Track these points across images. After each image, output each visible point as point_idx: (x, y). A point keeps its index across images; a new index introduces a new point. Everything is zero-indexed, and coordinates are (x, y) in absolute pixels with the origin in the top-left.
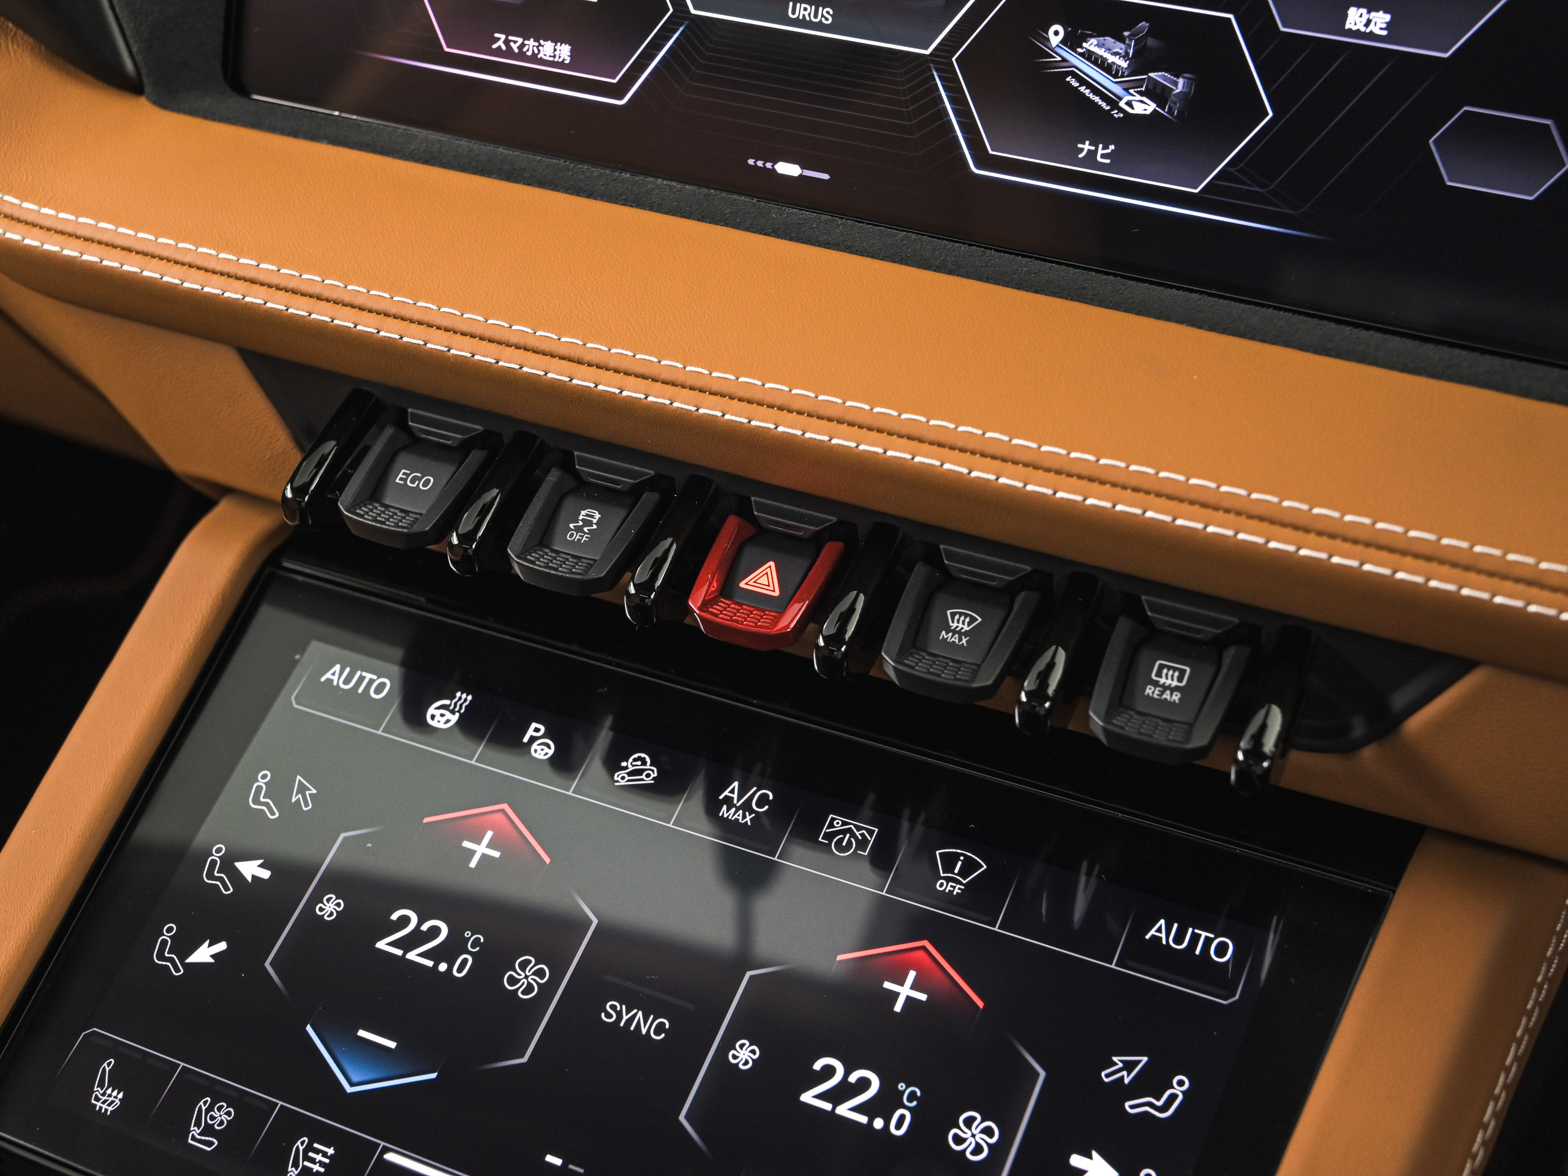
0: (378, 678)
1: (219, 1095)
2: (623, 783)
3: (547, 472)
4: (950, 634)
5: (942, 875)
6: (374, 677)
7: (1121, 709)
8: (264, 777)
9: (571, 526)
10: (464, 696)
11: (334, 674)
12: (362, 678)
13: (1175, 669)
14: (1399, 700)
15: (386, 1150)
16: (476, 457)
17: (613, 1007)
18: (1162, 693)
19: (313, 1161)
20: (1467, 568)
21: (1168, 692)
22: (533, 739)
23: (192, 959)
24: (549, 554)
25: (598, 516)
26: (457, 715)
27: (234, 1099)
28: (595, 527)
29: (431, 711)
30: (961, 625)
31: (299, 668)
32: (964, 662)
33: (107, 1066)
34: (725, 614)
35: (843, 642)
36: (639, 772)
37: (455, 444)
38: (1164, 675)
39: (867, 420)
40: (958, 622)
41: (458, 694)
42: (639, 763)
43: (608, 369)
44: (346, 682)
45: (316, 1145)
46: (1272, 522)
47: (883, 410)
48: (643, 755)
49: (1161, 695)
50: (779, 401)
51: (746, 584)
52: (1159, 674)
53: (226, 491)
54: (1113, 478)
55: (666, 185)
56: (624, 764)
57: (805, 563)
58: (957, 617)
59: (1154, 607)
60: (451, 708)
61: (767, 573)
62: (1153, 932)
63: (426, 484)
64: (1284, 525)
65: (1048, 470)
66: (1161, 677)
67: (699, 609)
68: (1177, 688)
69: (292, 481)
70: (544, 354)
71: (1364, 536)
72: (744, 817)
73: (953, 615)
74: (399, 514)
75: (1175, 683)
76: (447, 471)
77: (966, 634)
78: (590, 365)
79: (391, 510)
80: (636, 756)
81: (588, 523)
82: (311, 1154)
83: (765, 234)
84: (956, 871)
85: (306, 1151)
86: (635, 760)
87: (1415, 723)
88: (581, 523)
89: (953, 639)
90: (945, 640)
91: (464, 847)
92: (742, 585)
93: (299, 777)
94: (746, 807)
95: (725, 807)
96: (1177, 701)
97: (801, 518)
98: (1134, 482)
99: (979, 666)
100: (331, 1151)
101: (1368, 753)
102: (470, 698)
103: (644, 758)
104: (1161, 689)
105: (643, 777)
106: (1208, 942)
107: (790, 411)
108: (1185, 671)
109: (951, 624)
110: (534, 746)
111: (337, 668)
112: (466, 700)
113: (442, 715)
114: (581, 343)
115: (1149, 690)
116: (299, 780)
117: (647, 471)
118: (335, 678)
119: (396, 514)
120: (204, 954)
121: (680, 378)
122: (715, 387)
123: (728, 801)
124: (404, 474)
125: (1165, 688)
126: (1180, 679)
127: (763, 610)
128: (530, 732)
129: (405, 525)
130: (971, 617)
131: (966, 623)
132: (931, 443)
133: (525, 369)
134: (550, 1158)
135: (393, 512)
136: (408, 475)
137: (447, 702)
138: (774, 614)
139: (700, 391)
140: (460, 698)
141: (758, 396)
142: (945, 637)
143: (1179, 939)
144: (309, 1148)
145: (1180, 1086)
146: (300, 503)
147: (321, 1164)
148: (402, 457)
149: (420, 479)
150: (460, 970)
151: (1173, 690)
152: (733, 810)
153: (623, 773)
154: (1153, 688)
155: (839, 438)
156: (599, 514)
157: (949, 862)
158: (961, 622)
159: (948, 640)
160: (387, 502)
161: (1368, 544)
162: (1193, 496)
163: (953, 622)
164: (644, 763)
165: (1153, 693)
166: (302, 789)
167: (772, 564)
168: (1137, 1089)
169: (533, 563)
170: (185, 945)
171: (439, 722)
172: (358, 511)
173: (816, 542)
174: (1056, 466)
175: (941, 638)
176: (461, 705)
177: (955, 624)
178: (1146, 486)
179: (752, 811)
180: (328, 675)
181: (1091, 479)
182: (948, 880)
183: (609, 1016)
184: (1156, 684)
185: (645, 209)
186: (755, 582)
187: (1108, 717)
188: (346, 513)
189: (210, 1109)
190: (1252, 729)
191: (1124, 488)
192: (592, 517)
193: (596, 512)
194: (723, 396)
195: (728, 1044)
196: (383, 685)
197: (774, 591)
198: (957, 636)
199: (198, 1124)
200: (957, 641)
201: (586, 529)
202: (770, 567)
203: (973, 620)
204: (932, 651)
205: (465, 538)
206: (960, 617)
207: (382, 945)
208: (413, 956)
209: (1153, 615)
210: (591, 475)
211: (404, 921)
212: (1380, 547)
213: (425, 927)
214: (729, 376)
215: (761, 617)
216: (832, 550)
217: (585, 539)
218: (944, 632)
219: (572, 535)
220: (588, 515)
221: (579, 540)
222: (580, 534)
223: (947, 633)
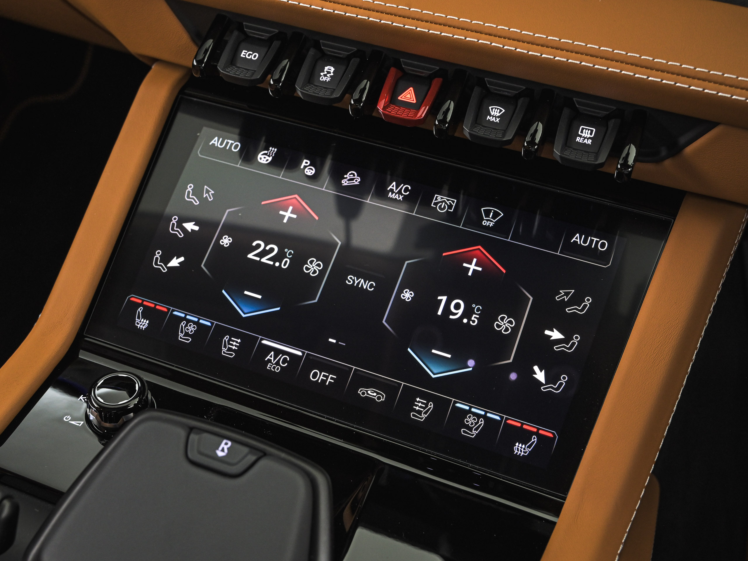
0: (235, 143)
1: (189, 320)
2: (346, 184)
3: (308, 50)
4: (492, 117)
5: (485, 218)
6: (233, 142)
7: (567, 148)
8: (190, 188)
9: (322, 74)
10: (273, 149)
11: (215, 141)
12: (227, 143)
13: (589, 130)
14: (682, 140)
15: (262, 339)
16: (276, 44)
17: (351, 278)
18: (584, 140)
19: (232, 345)
20: (721, 84)
21: (586, 140)
22: (305, 167)
23: (169, 265)
24: (314, 87)
25: (333, 69)
26: (271, 158)
27: (196, 322)
28: (332, 74)
29: (260, 156)
30: (496, 113)
31: (199, 140)
32: (498, 129)
33: (140, 310)
34: (394, 112)
35: (446, 123)
36: (353, 179)
37: (267, 38)
38: (584, 132)
39: (457, 24)
40: (494, 112)
41: (271, 148)
42: (352, 175)
43: (339, 4)
44: (221, 144)
45: (232, 339)
46: (637, 66)
47: (464, 20)
48: (353, 172)
49: (583, 141)
50: (417, 16)
51: (401, 98)
52: (582, 132)
53: (155, 60)
54: (567, 48)
56: (345, 176)
57: (426, 88)
58: (494, 110)
59: (579, 103)
60: (268, 154)
61: (410, 93)
62: (574, 239)
63: (255, 56)
64: (642, 67)
65: (538, 45)
67: (382, 109)
68: (590, 138)
69: (195, 58)
71: (676, 71)
72: (399, 197)
73: (492, 109)
74: (244, 71)
75: (589, 136)
76: (264, 50)
77: (498, 117)
78: (330, 2)
79: (241, 69)
80: (350, 172)
81: (329, 73)
82: (231, 342)
84: (491, 217)
85: (229, 341)
86: (350, 174)
87: (689, 150)
89: (493, 120)
90: (489, 120)
91: (281, 214)
92: (399, 98)
93: (205, 187)
94: (400, 193)
95: (390, 193)
96: (590, 144)
97: (424, 68)
98: (576, 49)
99: (505, 131)
100: (239, 341)
101: (667, 163)
102: (276, 150)
103: (354, 174)
104: (583, 139)
105: (354, 181)
106: (597, 242)
107: (423, 21)
108: (593, 130)
109: (491, 113)
110: (306, 170)
111: (216, 138)
112: (274, 151)
113: (265, 158)
115: (578, 139)
116: (206, 188)
117: (353, 48)
118: (216, 143)
119: (243, 71)
120: (175, 262)
121: (372, 7)
122: (388, 11)
123: (392, 190)
124: (245, 52)
125: (585, 138)
126: (591, 134)
127: (410, 109)
128: (304, 164)
129: (249, 76)
130: (500, 109)
131: (498, 112)
132: (486, 34)
133: (301, 4)
134: (330, 340)
135: (242, 70)
136: (246, 53)
137: (266, 152)
138: (415, 111)
139: (381, 13)
140: (272, 150)
141: (407, 14)
142: (489, 119)
143: (585, 242)
144: (230, 340)
145: (588, 301)
146: (200, 67)
147: (236, 346)
148: (243, 45)
149: (252, 55)
150: (285, 265)
151: (588, 139)
152: (394, 194)
153: (345, 180)
154: (579, 138)
155: (445, 33)
156: (334, 68)
157: (487, 213)
158: (496, 112)
159: (491, 120)
160: (238, 65)
161: (678, 74)
162: (602, 55)
163: (492, 112)
164: (354, 175)
165: (580, 140)
166: (208, 191)
167: (411, 88)
169: (307, 91)
170: (166, 259)
171: (263, 160)
172: (226, 70)
173: (430, 79)
174: (542, 43)
175: (487, 119)
176: (272, 153)
178: (581, 51)
179: (402, 194)
180: (213, 142)
181: (557, 49)
182: (487, 220)
183: (349, 282)
184: (581, 136)
186: (405, 97)
187: (562, 152)
188: (221, 71)
189: (186, 326)
190: (624, 155)
191: (572, 52)
192: (330, 70)
193: (332, 67)
194: (391, 14)
195: (400, 291)
196: (237, 145)
198: (494, 118)
199: (182, 332)
200: (494, 120)
201: (328, 75)
202: (411, 90)
203: (501, 111)
204: (484, 125)
205: (277, 81)
206: (495, 109)
207: (250, 256)
208: (264, 260)
209: (579, 106)
210: (328, 51)
211: (258, 246)
212: (683, 76)
213: (268, 248)
214: (394, 6)
215: (409, 112)
216: (437, 82)
217: (328, 80)
218: (488, 117)
219: (322, 78)
220: (328, 69)
221: (326, 80)
222: (326, 77)
223: (490, 117)
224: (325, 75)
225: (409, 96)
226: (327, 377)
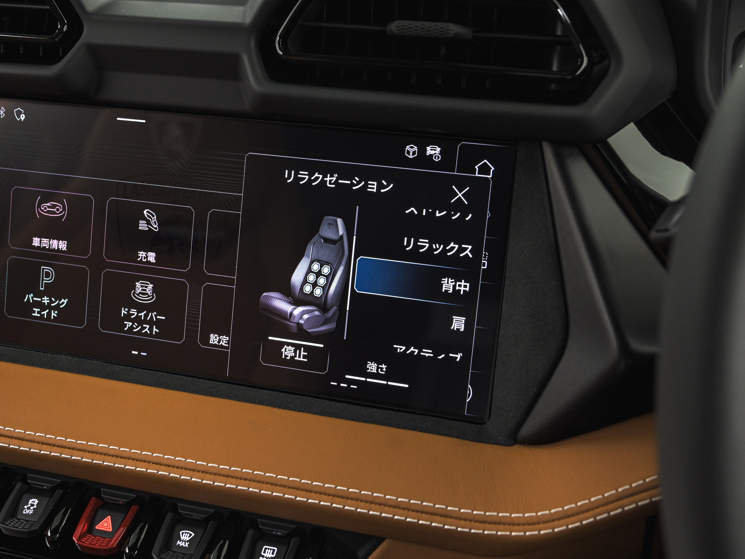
3: (16, 484)
9: (26, 507)
13: (271, 549)
14: (361, 553)
20: (371, 503)
24: (15, 520)
25: (37, 501)
28: (35, 507)
30: (185, 538)
32: (186, 554)
34: (89, 542)
35: (136, 549)
38: (266, 552)
39: (140, 457)
43: (35, 442)
46: (298, 489)
47: (146, 453)
50: (104, 452)
51: (98, 527)
52: (264, 552)
55: (66, 358)
57: (123, 516)
58: (184, 534)
59: (262, 524)
61: (107, 521)
64: (302, 490)
65: (211, 474)
66: (265, 553)
67: (77, 540)
68: (271, 558)
70: (8, 437)
71: (332, 492)
73: (183, 533)
75: (271, 556)
77: (188, 541)
78: (27, 441)
81: (32, 505)
83: (104, 378)
88: (29, 505)
89: (182, 544)
92: (97, 527)
97: (121, 497)
98: (244, 476)
99: (192, 555)
107: (109, 456)
108: (275, 550)
109: (181, 538)
114: (23, 432)
117: (58, 480)
121: (64, 444)
122: (78, 447)
125: (267, 558)
126: (273, 554)
127: (104, 538)
130: (190, 533)
131: (188, 537)
132: (165, 466)
138: (108, 539)
139: (72, 449)
141: (96, 450)
154: (262, 558)
155: (128, 466)
156: (38, 501)
158: (186, 536)
159: (180, 545)
161: (334, 496)
162: (267, 480)
167: (109, 517)
169: (7, 525)
173: (128, 506)
174: (214, 472)
175: (177, 544)
177: (183, 537)
178: (251, 478)
181: (228, 476)
184: (263, 556)
185: (55, 370)
186: (102, 526)
191: (241, 479)
192: (34, 502)
193: (37, 500)
194: (82, 451)
197: (110, 529)
198: (184, 542)
201: (32, 508)
202: (108, 518)
203: (191, 535)
204: (173, 550)
209: (262, 527)
210: (35, 483)
212: (338, 497)
214: (84, 442)
215: (104, 541)
216: (134, 509)
217: (31, 512)
218: (179, 541)
219: (25, 511)
220: (33, 502)
221: (29, 513)
222: (29, 510)
223: (180, 542)
225: (106, 525)
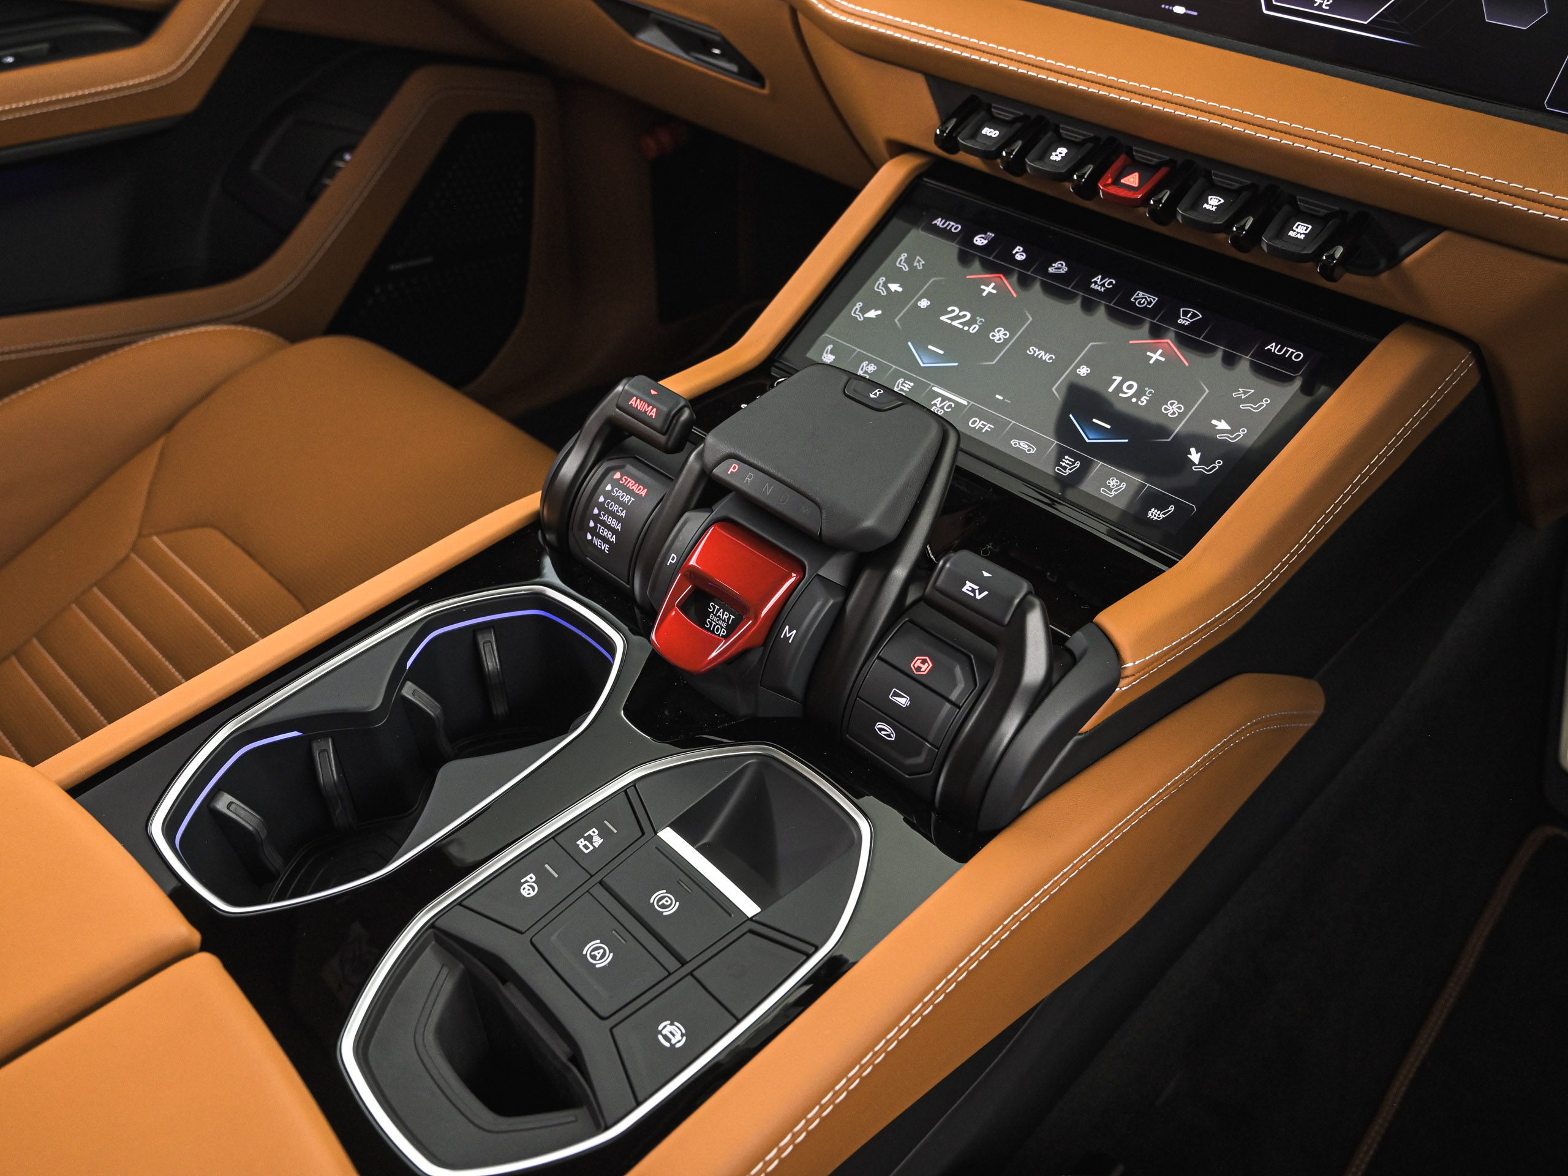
0: (956, 224)
1: (871, 361)
2: (1052, 272)
3: (1046, 133)
4: (1209, 205)
5: (1182, 317)
7: (1276, 238)
8: (904, 256)
9: (1054, 154)
10: (992, 233)
12: (949, 224)
13: (1304, 226)
14: (1404, 249)
15: (933, 386)
16: (1018, 125)
17: (1033, 349)
19: (905, 387)
20: (1446, 176)
21: (1299, 234)
22: (1017, 252)
23: (866, 316)
24: (1043, 162)
25: (1066, 151)
26: (987, 241)
27: (876, 363)
28: (1063, 155)
29: (976, 238)
31: (923, 219)
32: (1212, 216)
33: (830, 347)
34: (1112, 189)
35: (1161, 203)
36: (1060, 268)
37: (1011, 121)
38: (1299, 228)
39: (1193, 105)
40: (1213, 201)
41: (989, 233)
43: (1084, 80)
44: (943, 224)
45: (906, 382)
47: (1201, 100)
49: (1296, 236)
50: (1156, 95)
51: (1124, 181)
52: (1297, 227)
54: (1296, 132)
55: (1122, 13)
56: (1054, 265)
57: (1151, 175)
59: (1301, 199)
60: (985, 238)
61: (1134, 177)
62: (1269, 347)
63: (995, 133)
65: (1267, 128)
66: (1297, 229)
67: (1101, 188)
68: (1304, 233)
69: (940, 127)
70: (1058, 72)
72: (1101, 288)
73: (1211, 198)
74: (982, 143)
75: (1303, 231)
76: (1005, 129)
77: (1215, 206)
78: (1076, 78)
79: (979, 139)
80: (1059, 262)
81: (1061, 153)
82: (904, 384)
83: (1164, 34)
84: (1188, 316)
85: (902, 383)
86: (1059, 264)
87: (1408, 260)
88: (1058, 153)
89: (1209, 207)
90: (1205, 208)
91: (982, 288)
92: (1122, 181)
93: (918, 257)
94: (1103, 285)
95: (1093, 284)
96: (1302, 238)
97: (1153, 155)
98: (1305, 135)
99: (1216, 219)
100: (912, 384)
101: (1384, 276)
102: (994, 234)
104: (1296, 233)
105: (1061, 270)
106: (1292, 353)
107: (1160, 100)
108: (1309, 226)
109: (1209, 202)
110: (1017, 255)
111: (940, 219)
112: (992, 235)
113: (981, 240)
114: (1075, 68)
117: (1090, 134)
118: (938, 223)
120: (872, 314)
121: (1115, 84)
122: (1129, 89)
123: (1096, 283)
124: (986, 130)
125: (1298, 233)
126: (1306, 230)
127: (1129, 190)
128: (1016, 250)
129: (985, 145)
131: (1216, 202)
133: (1049, 79)
134: (997, 396)
135: (979, 144)
136: (988, 130)
137: (983, 236)
138: (1133, 191)
141: (1148, 92)
142: (1206, 206)
143: (1279, 351)
144: (904, 382)
145: (1265, 402)
147: (908, 388)
148: (987, 122)
149: (993, 132)
150: (973, 330)
151: (1301, 234)
152: (1097, 286)
153: (1052, 268)
155: (1179, 111)
157: (1186, 313)
162: (1330, 141)
163: (1211, 201)
164: (1062, 265)
165: (1292, 234)
166: (919, 261)
167: (1137, 174)
168: (1246, 401)
169: (1035, 164)
170: (864, 310)
171: (979, 242)
172: (966, 140)
173: (1156, 168)
174: (1272, 126)
175: (1204, 206)
176: (989, 238)
179: (1104, 286)
180: (936, 222)
181: (1286, 133)
182: (1183, 319)
183: (1030, 352)
184: (1294, 231)
185: (1113, 22)
186: (1128, 180)
187: (1270, 241)
188: (961, 138)
189: (867, 365)
191: (1300, 137)
192: (1063, 151)
194: (1132, 92)
195: (1078, 366)
196: (957, 228)
197: (1136, 184)
198: (1211, 206)
199: (862, 370)
200: (1211, 208)
201: (1059, 155)
202: (1135, 175)
203: (1220, 201)
204: (1198, 211)
206: (1214, 199)
207: (943, 318)
208: (955, 323)
209: (1301, 203)
210: (1066, 134)
211: (953, 311)
212: (1407, 166)
213: (961, 314)
214: (1137, 83)
216: (1163, 171)
217: (1059, 159)
218: (1206, 204)
219: (1053, 157)
221: (1056, 159)
222: (1057, 157)
224: (1057, 155)
225: (1132, 180)
226: (985, 426)
